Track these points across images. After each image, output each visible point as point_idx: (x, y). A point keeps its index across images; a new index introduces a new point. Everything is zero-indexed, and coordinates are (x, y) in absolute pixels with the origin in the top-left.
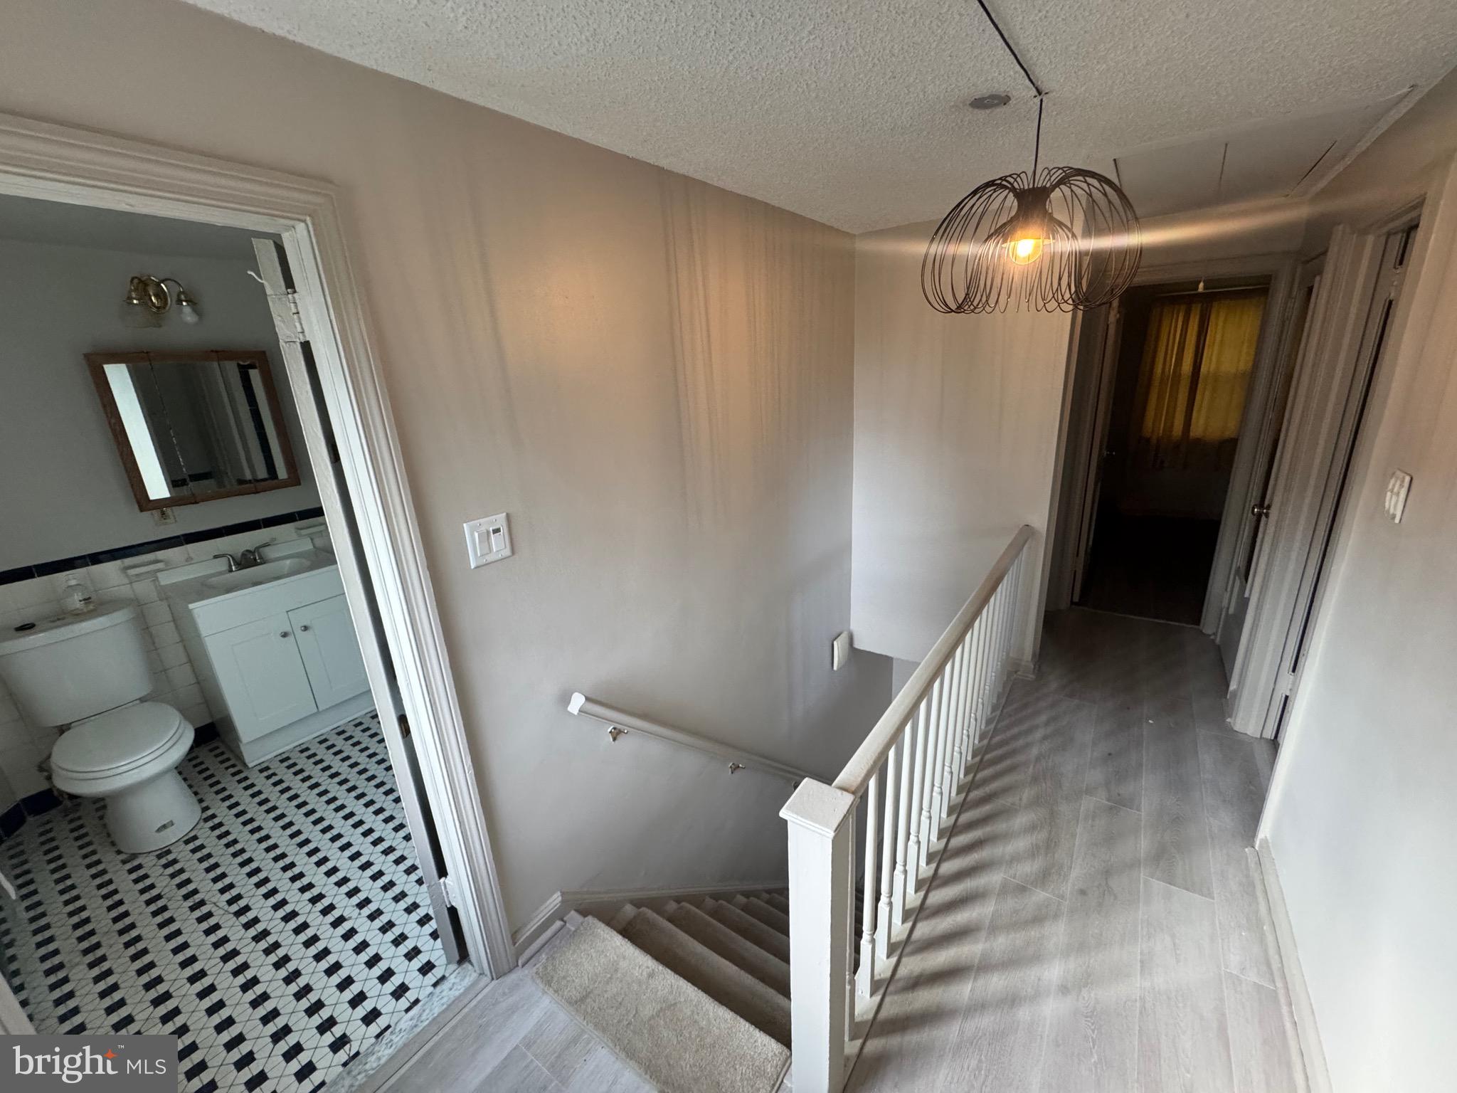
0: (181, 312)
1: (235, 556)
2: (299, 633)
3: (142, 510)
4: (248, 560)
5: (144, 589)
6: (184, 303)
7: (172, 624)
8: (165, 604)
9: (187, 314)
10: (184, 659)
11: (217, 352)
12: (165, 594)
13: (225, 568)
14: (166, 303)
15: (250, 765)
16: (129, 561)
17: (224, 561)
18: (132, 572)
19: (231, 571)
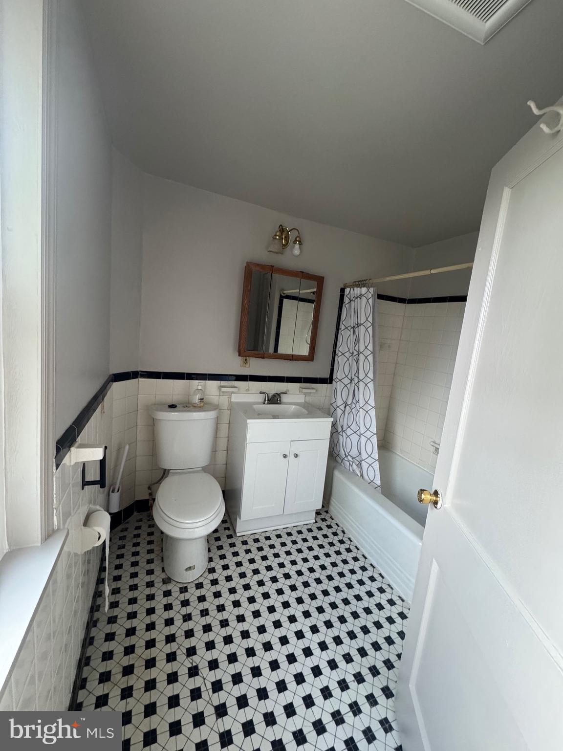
0: (294, 247)
1: (269, 395)
2: (292, 457)
3: (239, 356)
4: (274, 399)
5: (224, 401)
6: (297, 243)
7: (228, 425)
8: (229, 412)
9: (296, 251)
10: (225, 449)
11: (303, 272)
12: (232, 407)
13: (261, 400)
14: (288, 243)
15: (238, 535)
16: (223, 383)
17: (262, 396)
18: (223, 389)
19: (264, 403)
